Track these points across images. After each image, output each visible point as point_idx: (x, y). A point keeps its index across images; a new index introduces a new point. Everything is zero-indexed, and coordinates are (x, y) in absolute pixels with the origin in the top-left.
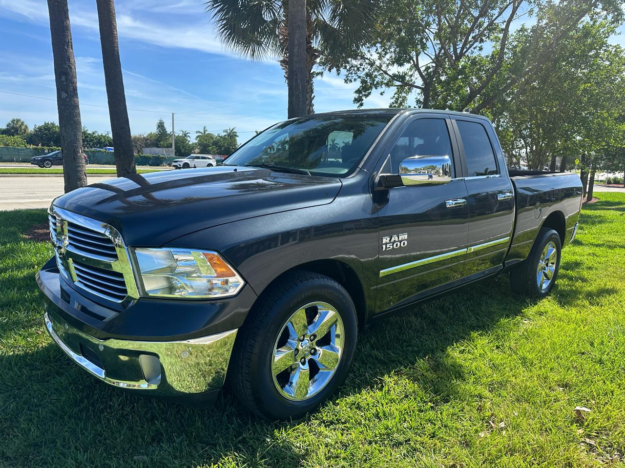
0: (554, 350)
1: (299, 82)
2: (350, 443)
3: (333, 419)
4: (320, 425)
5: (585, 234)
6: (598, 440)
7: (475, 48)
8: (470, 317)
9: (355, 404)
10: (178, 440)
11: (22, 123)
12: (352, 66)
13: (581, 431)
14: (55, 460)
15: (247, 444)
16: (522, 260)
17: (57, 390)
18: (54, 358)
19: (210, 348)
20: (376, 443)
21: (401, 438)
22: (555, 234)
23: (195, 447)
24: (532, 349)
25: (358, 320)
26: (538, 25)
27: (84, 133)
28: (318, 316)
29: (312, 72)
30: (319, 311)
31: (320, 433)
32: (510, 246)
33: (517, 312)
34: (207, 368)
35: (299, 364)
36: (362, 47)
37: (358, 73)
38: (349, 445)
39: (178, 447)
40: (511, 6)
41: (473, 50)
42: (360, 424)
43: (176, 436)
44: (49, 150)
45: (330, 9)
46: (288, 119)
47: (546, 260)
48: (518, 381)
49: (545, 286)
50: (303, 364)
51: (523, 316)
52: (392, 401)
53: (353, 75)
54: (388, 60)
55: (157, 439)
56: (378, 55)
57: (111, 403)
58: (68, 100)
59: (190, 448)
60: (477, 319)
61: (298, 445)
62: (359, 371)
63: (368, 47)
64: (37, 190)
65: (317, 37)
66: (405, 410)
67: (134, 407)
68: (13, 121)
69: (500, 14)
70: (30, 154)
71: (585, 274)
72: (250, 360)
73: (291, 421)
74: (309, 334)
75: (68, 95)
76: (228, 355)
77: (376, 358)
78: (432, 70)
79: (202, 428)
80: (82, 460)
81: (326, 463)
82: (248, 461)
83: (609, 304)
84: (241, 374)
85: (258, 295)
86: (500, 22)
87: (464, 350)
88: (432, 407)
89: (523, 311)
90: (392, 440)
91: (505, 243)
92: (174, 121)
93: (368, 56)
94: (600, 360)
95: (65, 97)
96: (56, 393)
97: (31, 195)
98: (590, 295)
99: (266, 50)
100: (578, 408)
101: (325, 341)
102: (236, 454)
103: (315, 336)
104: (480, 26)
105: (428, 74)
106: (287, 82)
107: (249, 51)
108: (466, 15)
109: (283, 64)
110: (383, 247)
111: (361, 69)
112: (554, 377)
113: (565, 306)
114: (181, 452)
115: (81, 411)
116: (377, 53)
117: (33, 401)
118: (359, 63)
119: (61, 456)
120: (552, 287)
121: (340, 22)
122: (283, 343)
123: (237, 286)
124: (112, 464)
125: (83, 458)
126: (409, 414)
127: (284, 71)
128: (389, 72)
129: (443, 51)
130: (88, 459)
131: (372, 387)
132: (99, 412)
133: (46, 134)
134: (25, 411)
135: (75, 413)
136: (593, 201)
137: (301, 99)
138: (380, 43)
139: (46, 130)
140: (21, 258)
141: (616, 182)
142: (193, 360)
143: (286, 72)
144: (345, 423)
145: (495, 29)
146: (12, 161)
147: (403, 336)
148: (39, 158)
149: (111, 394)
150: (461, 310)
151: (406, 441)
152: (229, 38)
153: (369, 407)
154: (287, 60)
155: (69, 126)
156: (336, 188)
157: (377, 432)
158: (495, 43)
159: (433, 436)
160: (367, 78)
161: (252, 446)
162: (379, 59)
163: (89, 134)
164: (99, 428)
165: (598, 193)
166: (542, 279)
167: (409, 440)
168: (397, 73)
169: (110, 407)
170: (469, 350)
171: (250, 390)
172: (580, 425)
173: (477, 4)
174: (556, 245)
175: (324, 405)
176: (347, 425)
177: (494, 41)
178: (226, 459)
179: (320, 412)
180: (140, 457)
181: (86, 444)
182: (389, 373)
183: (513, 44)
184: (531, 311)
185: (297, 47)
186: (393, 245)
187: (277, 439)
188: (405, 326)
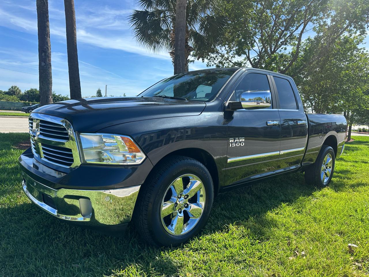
0: (333, 213)
1: (180, 61)
2: (208, 261)
3: (198, 247)
4: (189, 250)
5: (348, 155)
6: (363, 264)
7: (282, 49)
8: (281, 195)
9: (211, 240)
10: (100, 256)
11: (18, 89)
12: (211, 57)
13: (352, 258)
14: (22, 265)
15: (143, 260)
16: (312, 163)
17: (26, 227)
18: (26, 211)
19: (123, 200)
20: (224, 261)
21: (240, 259)
22: (331, 149)
23: (111, 260)
24: (320, 213)
25: (214, 188)
26: (318, 35)
27: (54, 95)
28: (190, 183)
29: (188, 59)
30: (190, 181)
31: (190, 255)
32: (305, 154)
33: (310, 194)
34: (121, 212)
35: (177, 212)
36: (217, 46)
37: (214, 61)
38: (208, 262)
39: (100, 260)
40: (303, 25)
41: (281, 49)
42: (215, 251)
43: (99, 253)
44: (32, 104)
45: (199, 24)
46: (174, 75)
47: (326, 165)
48: (312, 230)
49: (325, 181)
50: (180, 213)
51: (313, 196)
52: (234, 238)
53: (212, 62)
54: (232, 54)
55: (87, 255)
56: (226, 51)
57: (60, 235)
58: (45, 66)
59: (108, 261)
60: (286, 197)
61: (176, 261)
62: (214, 222)
63: (220, 47)
64: (24, 125)
65: (191, 40)
66: (243, 244)
67: (74, 237)
68: (12, 87)
69: (297, 29)
70: (21, 106)
71: (349, 176)
72: (148, 206)
73: (172, 248)
74: (184, 194)
75: (45, 64)
76: (133, 205)
77: (225, 216)
78: (257, 61)
79: (116, 250)
80: (39, 265)
81: (194, 272)
82: (144, 269)
83: (365, 191)
84: (142, 215)
85: (154, 165)
86: (296, 34)
87: (278, 213)
88: (259, 243)
89: (313, 193)
90: (234, 260)
91: (302, 151)
92: (107, 90)
93: (220, 51)
94: (362, 219)
95: (43, 65)
96: (26, 229)
97: (20, 127)
98: (353, 186)
99: (162, 46)
100: (350, 244)
101: (194, 200)
102: (137, 265)
103: (188, 196)
104: (285, 35)
105: (255, 63)
106: (173, 64)
107: (152, 46)
108: (277, 30)
109: (172, 54)
110: (230, 145)
111: (216, 59)
112: (334, 228)
113: (339, 192)
114: (102, 263)
115: (41, 239)
116: (226, 50)
117: (11, 233)
118: (215, 55)
119: (27, 263)
120: (330, 181)
121: (205, 32)
122: (168, 199)
123: (141, 158)
124: (58, 269)
125: (40, 264)
126: (245, 246)
127: (172, 58)
128: (232, 61)
129: (264, 50)
130: (43, 265)
131: (222, 231)
132: (51, 240)
133: (31, 95)
134: (6, 238)
135: (37, 240)
136: (351, 141)
137: (182, 71)
138: (228, 45)
139: (31, 93)
140: (10, 158)
141: (364, 131)
142: (112, 207)
143: (173, 59)
144: (205, 250)
145: (294, 38)
146: (10, 110)
147: (241, 204)
148: (26, 108)
149: (60, 231)
150: (275, 192)
151: (244, 261)
152: (141, 39)
153: (220, 241)
154: (174, 52)
155: (45, 82)
156: (202, 107)
157: (225, 255)
158: (293, 47)
159: (260, 258)
160: (219, 64)
161: (147, 261)
162: (227, 54)
163: (57, 96)
164: (51, 248)
165: (354, 136)
166: (324, 176)
167: (245, 260)
168: (237, 62)
169: (59, 237)
170: (281, 213)
171: (147, 226)
172: (351, 255)
173: (283, 24)
174: (332, 157)
175: (193, 239)
176: (207, 251)
177: (293, 46)
178: (130, 267)
179: (190, 243)
180: (76, 265)
181: (42, 257)
182: (232, 223)
183: (304, 47)
184: (317, 194)
185: (180, 41)
186: (236, 144)
187: (163, 258)
188: (242, 199)
